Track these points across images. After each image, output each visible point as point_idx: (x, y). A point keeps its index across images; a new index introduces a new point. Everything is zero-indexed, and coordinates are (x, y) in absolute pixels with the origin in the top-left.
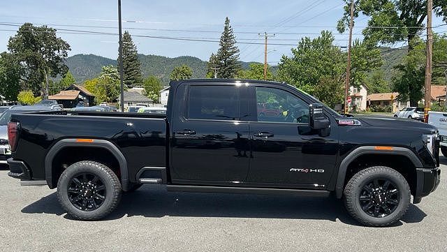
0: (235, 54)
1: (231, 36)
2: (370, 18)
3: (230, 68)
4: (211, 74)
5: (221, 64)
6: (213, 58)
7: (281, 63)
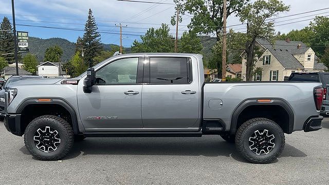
0: (97, 38)
1: (94, 23)
2: (193, 16)
3: (94, 49)
4: (78, 53)
5: (86, 45)
6: (79, 40)
7: (133, 45)
